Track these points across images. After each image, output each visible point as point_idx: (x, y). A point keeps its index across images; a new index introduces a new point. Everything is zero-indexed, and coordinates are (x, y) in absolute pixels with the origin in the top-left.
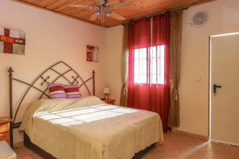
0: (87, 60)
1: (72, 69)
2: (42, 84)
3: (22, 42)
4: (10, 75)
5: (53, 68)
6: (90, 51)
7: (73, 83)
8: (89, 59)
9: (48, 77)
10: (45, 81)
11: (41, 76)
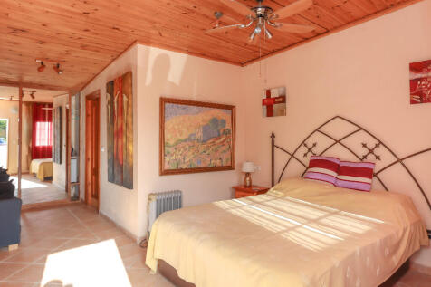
0: (413, 102)
1: (361, 129)
2: (305, 155)
3: (281, 99)
4: (273, 141)
5: (321, 129)
6: (419, 75)
7: (365, 157)
8: (416, 98)
9: (315, 145)
10: (310, 150)
11: (304, 143)
